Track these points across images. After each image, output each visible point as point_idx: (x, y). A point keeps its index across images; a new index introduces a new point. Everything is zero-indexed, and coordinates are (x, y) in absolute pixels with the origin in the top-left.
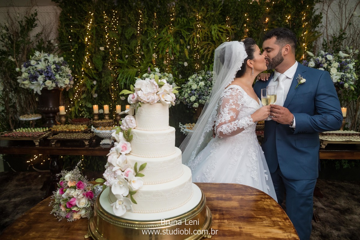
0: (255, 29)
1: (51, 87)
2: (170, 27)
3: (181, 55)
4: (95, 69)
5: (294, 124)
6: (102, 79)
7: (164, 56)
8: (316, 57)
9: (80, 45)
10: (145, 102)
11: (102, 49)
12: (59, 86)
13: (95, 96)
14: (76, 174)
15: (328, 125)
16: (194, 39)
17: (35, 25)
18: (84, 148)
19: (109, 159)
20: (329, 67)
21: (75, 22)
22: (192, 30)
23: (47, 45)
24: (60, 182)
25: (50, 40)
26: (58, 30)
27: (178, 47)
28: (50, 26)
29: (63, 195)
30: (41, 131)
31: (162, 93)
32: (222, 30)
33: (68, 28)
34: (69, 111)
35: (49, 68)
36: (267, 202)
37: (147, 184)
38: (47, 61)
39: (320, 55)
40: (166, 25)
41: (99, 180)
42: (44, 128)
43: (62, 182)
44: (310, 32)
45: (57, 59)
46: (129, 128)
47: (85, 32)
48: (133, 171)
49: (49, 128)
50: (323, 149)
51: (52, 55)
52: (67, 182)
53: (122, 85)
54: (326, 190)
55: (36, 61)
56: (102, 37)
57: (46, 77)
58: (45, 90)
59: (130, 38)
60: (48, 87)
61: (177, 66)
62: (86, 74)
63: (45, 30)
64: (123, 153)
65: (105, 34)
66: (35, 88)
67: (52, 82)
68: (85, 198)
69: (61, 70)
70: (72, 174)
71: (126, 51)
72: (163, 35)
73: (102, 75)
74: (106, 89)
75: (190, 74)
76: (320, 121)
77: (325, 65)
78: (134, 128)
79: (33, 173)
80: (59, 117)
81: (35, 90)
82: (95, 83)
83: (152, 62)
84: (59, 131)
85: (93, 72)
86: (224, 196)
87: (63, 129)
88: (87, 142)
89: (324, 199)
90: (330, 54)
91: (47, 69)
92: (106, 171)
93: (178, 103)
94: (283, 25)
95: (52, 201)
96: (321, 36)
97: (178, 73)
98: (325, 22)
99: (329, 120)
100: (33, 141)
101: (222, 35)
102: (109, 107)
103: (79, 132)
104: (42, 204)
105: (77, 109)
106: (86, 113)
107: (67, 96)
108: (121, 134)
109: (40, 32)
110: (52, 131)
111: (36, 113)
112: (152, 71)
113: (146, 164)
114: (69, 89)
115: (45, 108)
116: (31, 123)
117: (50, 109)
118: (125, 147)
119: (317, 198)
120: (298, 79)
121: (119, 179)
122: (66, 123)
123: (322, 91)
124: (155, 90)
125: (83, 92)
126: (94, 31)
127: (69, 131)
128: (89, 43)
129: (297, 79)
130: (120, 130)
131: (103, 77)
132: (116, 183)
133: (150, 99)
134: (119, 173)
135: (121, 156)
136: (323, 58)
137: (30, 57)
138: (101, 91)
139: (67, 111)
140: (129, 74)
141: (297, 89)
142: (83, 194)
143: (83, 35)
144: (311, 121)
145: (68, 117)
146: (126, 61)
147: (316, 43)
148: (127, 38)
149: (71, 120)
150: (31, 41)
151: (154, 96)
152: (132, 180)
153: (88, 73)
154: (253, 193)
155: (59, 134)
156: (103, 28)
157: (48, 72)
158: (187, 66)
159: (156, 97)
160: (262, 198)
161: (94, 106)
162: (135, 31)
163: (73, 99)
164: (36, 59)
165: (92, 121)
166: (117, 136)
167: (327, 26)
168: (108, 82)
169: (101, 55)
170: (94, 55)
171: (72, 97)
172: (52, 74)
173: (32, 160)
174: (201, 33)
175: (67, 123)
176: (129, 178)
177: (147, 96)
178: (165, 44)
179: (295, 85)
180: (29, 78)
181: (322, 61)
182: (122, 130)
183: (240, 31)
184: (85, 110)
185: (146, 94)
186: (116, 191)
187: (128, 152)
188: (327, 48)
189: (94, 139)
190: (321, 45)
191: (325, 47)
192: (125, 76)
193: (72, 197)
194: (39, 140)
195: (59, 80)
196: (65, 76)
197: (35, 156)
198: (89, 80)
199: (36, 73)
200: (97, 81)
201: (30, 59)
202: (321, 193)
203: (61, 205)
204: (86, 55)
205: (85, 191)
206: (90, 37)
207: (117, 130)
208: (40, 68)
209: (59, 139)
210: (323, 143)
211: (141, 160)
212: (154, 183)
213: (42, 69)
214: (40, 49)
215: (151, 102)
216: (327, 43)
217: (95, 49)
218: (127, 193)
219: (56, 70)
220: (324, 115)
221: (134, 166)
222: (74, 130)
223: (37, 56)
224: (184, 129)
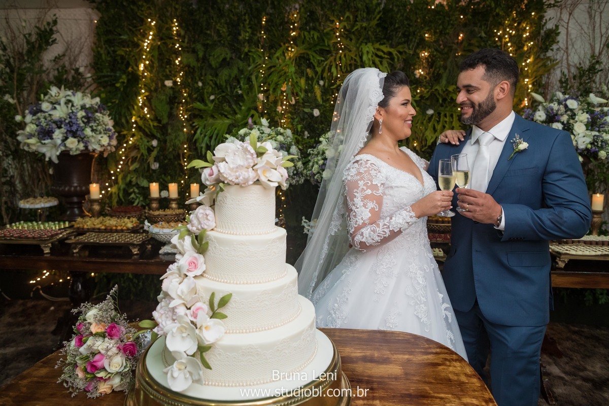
0: (440, 52)
1: (77, 149)
2: (289, 47)
3: (308, 96)
4: (156, 119)
5: (503, 224)
6: (168, 138)
7: (278, 98)
8: (547, 103)
9: (130, 77)
10: (231, 183)
11: (169, 83)
12: (90, 148)
13: (155, 166)
14: (106, 310)
15: (563, 228)
16: (331, 68)
17: (53, 41)
18: (129, 261)
19: (165, 286)
20: (571, 121)
21: (122, 37)
22: (329, 52)
23: (73, 77)
24: (78, 324)
25: (77, 66)
26: (92, 49)
27: (303, 82)
28: (79, 43)
29: (82, 349)
30: (55, 227)
31: (263, 166)
32: (380, 54)
33: (110, 47)
34: (107, 192)
35: (73, 117)
36: (455, 367)
37: (232, 333)
38: (70, 104)
39: (556, 101)
40: (282, 44)
41: (146, 323)
42: (62, 223)
43: (80, 324)
44: (537, 58)
45: (89, 101)
46: (202, 228)
47: (140, 55)
48: (206, 307)
49: (70, 222)
50: (560, 269)
51: (79, 94)
52: (90, 324)
53: (202, 148)
54: (568, 344)
55: (52, 103)
56: (170, 62)
57: (68, 132)
58: (65, 155)
59: (218, 65)
60: (71, 149)
61: (301, 115)
62: (139, 128)
63: (71, 49)
64: (191, 275)
65: (174, 58)
66: (47, 151)
67: (79, 141)
68: (121, 354)
69: (95, 121)
70: (100, 310)
71: (210, 89)
72: (277, 61)
73: (167, 130)
74: (174, 155)
75: (323, 130)
76: (549, 219)
77: (565, 118)
78: (212, 230)
79: (40, 302)
80: (89, 204)
81: (48, 155)
82: (155, 143)
83: (256, 109)
84: (88, 229)
85: (151, 124)
86: (376, 355)
87: (94, 225)
88: (137, 250)
89: (565, 359)
90: (572, 98)
91: (70, 118)
92: (158, 307)
93: (300, 182)
94: (489, 45)
95: (61, 359)
96: (558, 66)
97: (302, 128)
98: (565, 42)
99: (565, 219)
100: (40, 247)
101: (381, 62)
102: (178, 186)
103: (122, 231)
104: (44, 363)
105: (122, 188)
106: (137, 197)
107: (105, 166)
108: (188, 240)
109: (61, 53)
110: (75, 229)
111: (48, 195)
112: (255, 123)
113: (230, 295)
114: (109, 154)
115: (65, 187)
116: (39, 213)
117: (73, 189)
118: (193, 264)
119: (550, 358)
120: (514, 142)
121: (180, 323)
122: (101, 213)
123: (557, 165)
124: (250, 161)
125: (134, 160)
126: (156, 53)
127: (105, 229)
128: (146, 74)
129: (512, 143)
130: (187, 233)
131: (170, 134)
132: (175, 330)
133: (241, 178)
134: (181, 311)
135: (186, 280)
136: (561, 106)
137: (40, 96)
138: (165, 157)
139: (103, 192)
140: (216, 129)
141: (512, 160)
142: (118, 347)
143: (136, 59)
144: (533, 219)
145: (105, 203)
146: (211, 106)
147: (548, 78)
148: (214, 66)
149: (109, 209)
150: (44, 68)
151: (248, 171)
152: (204, 325)
153: (143, 127)
154: (430, 351)
155: (88, 234)
156: (172, 47)
157: (71, 124)
158: (318, 117)
159: (251, 174)
160: (446, 359)
161: (151, 184)
162: (227, 54)
163: (115, 172)
164: (52, 100)
165: (146, 211)
166: (180, 243)
167: (567, 48)
168: (177, 142)
169: (167, 95)
170: (154, 94)
171: (115, 168)
172: (79, 126)
173: (39, 279)
174: (344, 59)
175: (104, 213)
176: (198, 321)
177: (236, 172)
178: (281, 76)
179: (509, 153)
180: (38, 134)
181: (558, 110)
182: (189, 232)
183: (413, 55)
184: (136, 190)
185: (233, 169)
186: (174, 344)
187: (198, 272)
188: (569, 87)
189: (148, 244)
190: (558, 83)
191: (565, 85)
192: (209, 132)
193: (97, 352)
194: (50, 245)
195: (90, 138)
196: (102, 130)
197: (45, 272)
198: (144, 139)
199: (50, 125)
200: (159, 140)
201: (40, 100)
202: (559, 348)
203: (77, 366)
204: (140, 94)
205: (122, 341)
206: (147, 62)
207: (180, 232)
208: (58, 115)
209: (86, 243)
210: (560, 258)
211: (222, 288)
212: (244, 331)
213: (61, 118)
214: (60, 82)
215: (242, 182)
216: (567, 79)
217: (157, 84)
218: (193, 349)
219: (86, 120)
220: (558, 209)
221: (209, 298)
222: (114, 228)
223: (53, 95)
224: (309, 228)
